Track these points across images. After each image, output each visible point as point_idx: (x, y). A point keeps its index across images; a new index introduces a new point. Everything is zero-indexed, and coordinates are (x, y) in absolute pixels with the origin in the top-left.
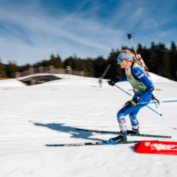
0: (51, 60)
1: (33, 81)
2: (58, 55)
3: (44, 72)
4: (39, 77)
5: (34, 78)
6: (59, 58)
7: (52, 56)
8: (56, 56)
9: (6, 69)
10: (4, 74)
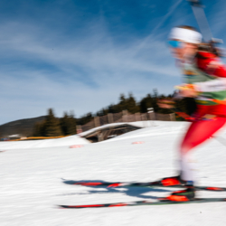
0: (121, 103)
1: (101, 136)
2: (130, 95)
3: (115, 121)
4: (108, 129)
5: (102, 131)
6: (132, 100)
7: (122, 98)
8: (127, 97)
9: (61, 124)
10: (59, 131)
